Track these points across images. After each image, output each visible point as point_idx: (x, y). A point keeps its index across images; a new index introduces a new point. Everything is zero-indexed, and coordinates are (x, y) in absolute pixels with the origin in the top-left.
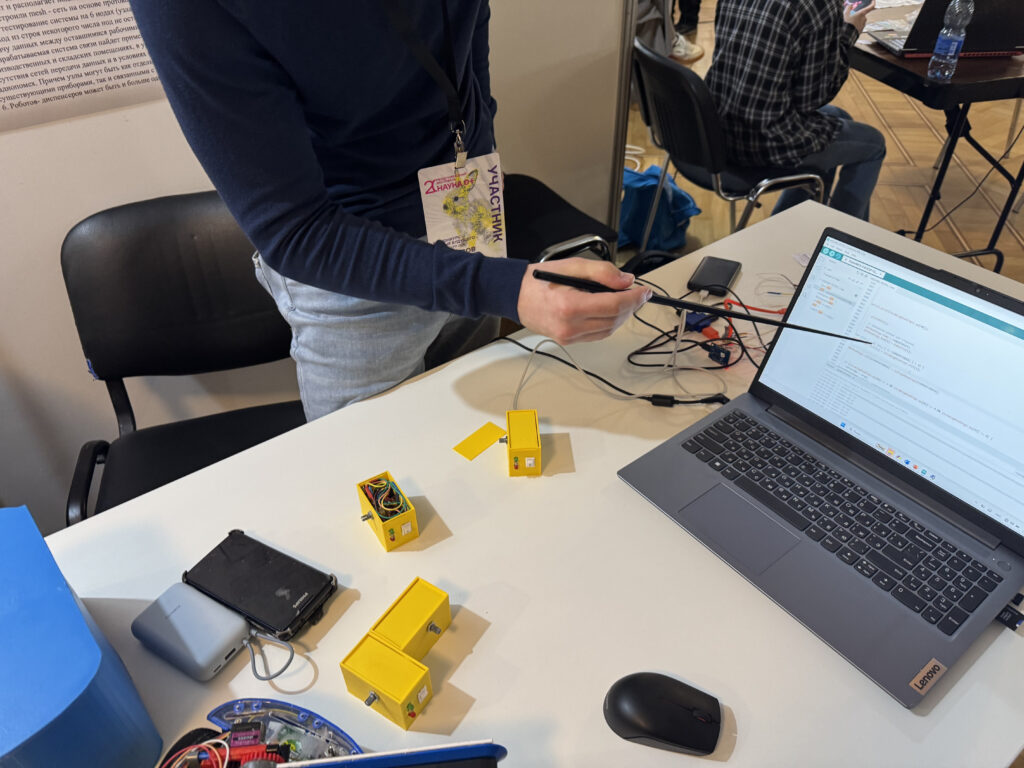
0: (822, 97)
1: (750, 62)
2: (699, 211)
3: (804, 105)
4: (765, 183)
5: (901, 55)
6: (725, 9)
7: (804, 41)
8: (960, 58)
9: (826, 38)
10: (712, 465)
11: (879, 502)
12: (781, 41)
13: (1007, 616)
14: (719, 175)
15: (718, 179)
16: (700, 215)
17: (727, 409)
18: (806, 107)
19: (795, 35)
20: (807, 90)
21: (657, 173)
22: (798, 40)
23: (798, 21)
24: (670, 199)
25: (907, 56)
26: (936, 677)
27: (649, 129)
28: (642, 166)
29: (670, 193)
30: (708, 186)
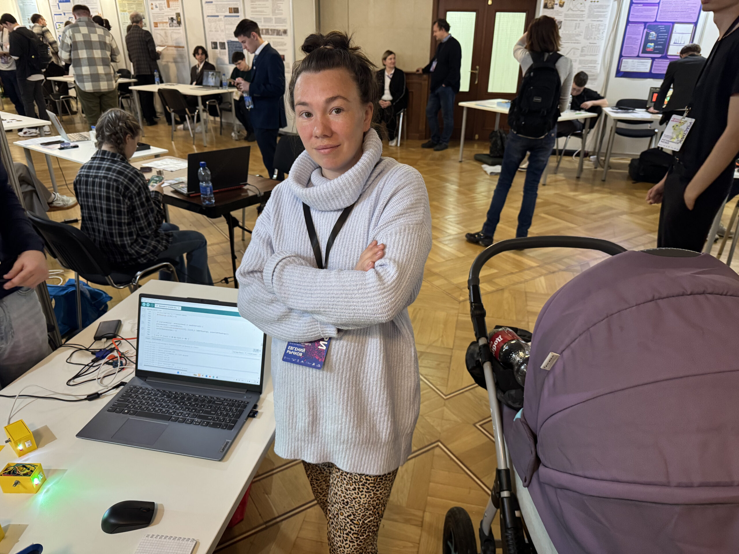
0: (154, 224)
1: (105, 214)
2: (111, 298)
3: (146, 231)
4: (139, 273)
5: (188, 196)
6: (80, 189)
7: (131, 198)
8: (214, 193)
9: (142, 196)
10: (124, 413)
11: (200, 396)
12: (118, 201)
13: (251, 414)
14: (109, 276)
15: (109, 279)
16: (112, 300)
17: (127, 387)
18: (148, 232)
19: (124, 196)
20: (144, 223)
21: (73, 283)
22: (127, 198)
23: (123, 190)
24: (89, 296)
25: (191, 195)
26: (228, 446)
27: (57, 259)
28: (64, 280)
29: (87, 293)
30: (106, 284)
